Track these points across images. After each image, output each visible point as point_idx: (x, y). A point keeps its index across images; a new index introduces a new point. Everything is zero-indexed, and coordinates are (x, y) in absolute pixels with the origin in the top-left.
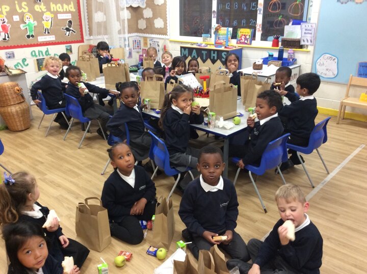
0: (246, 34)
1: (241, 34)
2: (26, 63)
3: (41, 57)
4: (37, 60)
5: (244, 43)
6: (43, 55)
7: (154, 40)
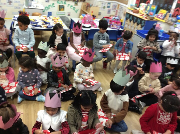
0: (163, 13)
1: (161, 12)
2: (54, 6)
3: (62, 4)
4: (60, 5)
5: (159, 18)
6: (63, 4)
7: (122, 7)
